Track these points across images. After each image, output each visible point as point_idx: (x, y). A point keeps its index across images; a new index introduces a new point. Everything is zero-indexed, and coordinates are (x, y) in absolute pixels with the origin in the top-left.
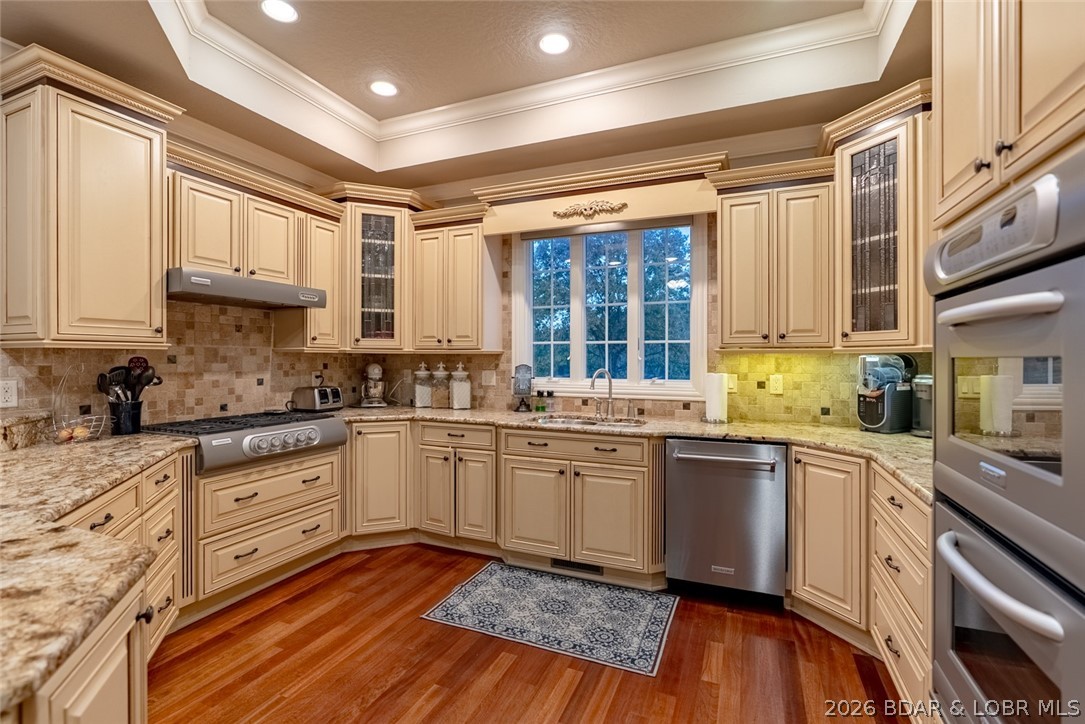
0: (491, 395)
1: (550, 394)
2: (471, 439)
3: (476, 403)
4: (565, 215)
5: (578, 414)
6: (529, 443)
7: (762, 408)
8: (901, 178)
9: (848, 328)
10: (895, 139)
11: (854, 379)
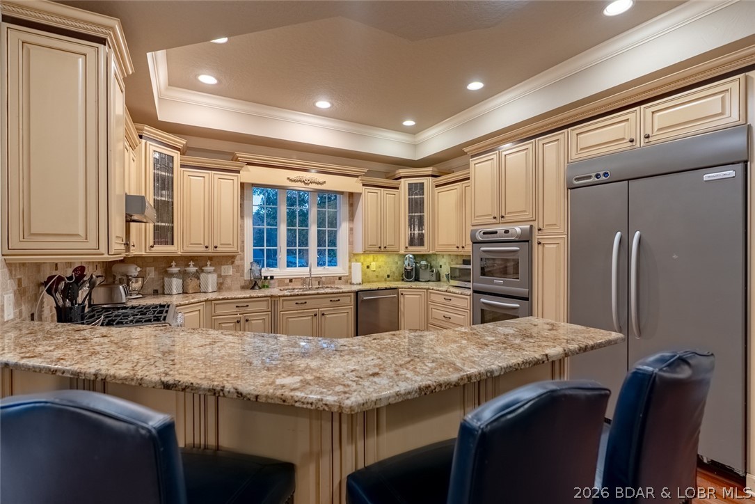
0: (228, 281)
1: (272, 278)
2: (253, 307)
3: (220, 287)
4: (294, 181)
5: (287, 287)
6: (297, 303)
7: (368, 277)
8: (425, 196)
9: (407, 245)
10: (423, 183)
11: (397, 263)
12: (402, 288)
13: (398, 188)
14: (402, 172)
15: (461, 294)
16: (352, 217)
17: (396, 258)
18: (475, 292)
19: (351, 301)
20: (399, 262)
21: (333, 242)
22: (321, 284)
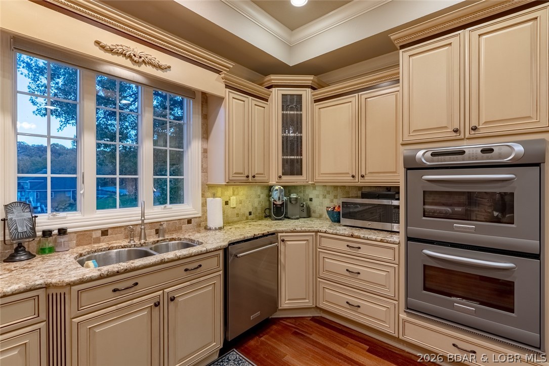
1: (62, 232)
4: (111, 50)
5: (96, 247)
6: (115, 291)
7: (227, 216)
8: (304, 112)
9: (280, 174)
10: (301, 95)
11: (259, 197)
12: (282, 232)
13: (267, 100)
14: (274, 78)
15: (382, 241)
16: (206, 134)
17: (259, 191)
18: (409, 239)
19: (218, 265)
20: (262, 196)
21: (177, 170)
22: (161, 232)
